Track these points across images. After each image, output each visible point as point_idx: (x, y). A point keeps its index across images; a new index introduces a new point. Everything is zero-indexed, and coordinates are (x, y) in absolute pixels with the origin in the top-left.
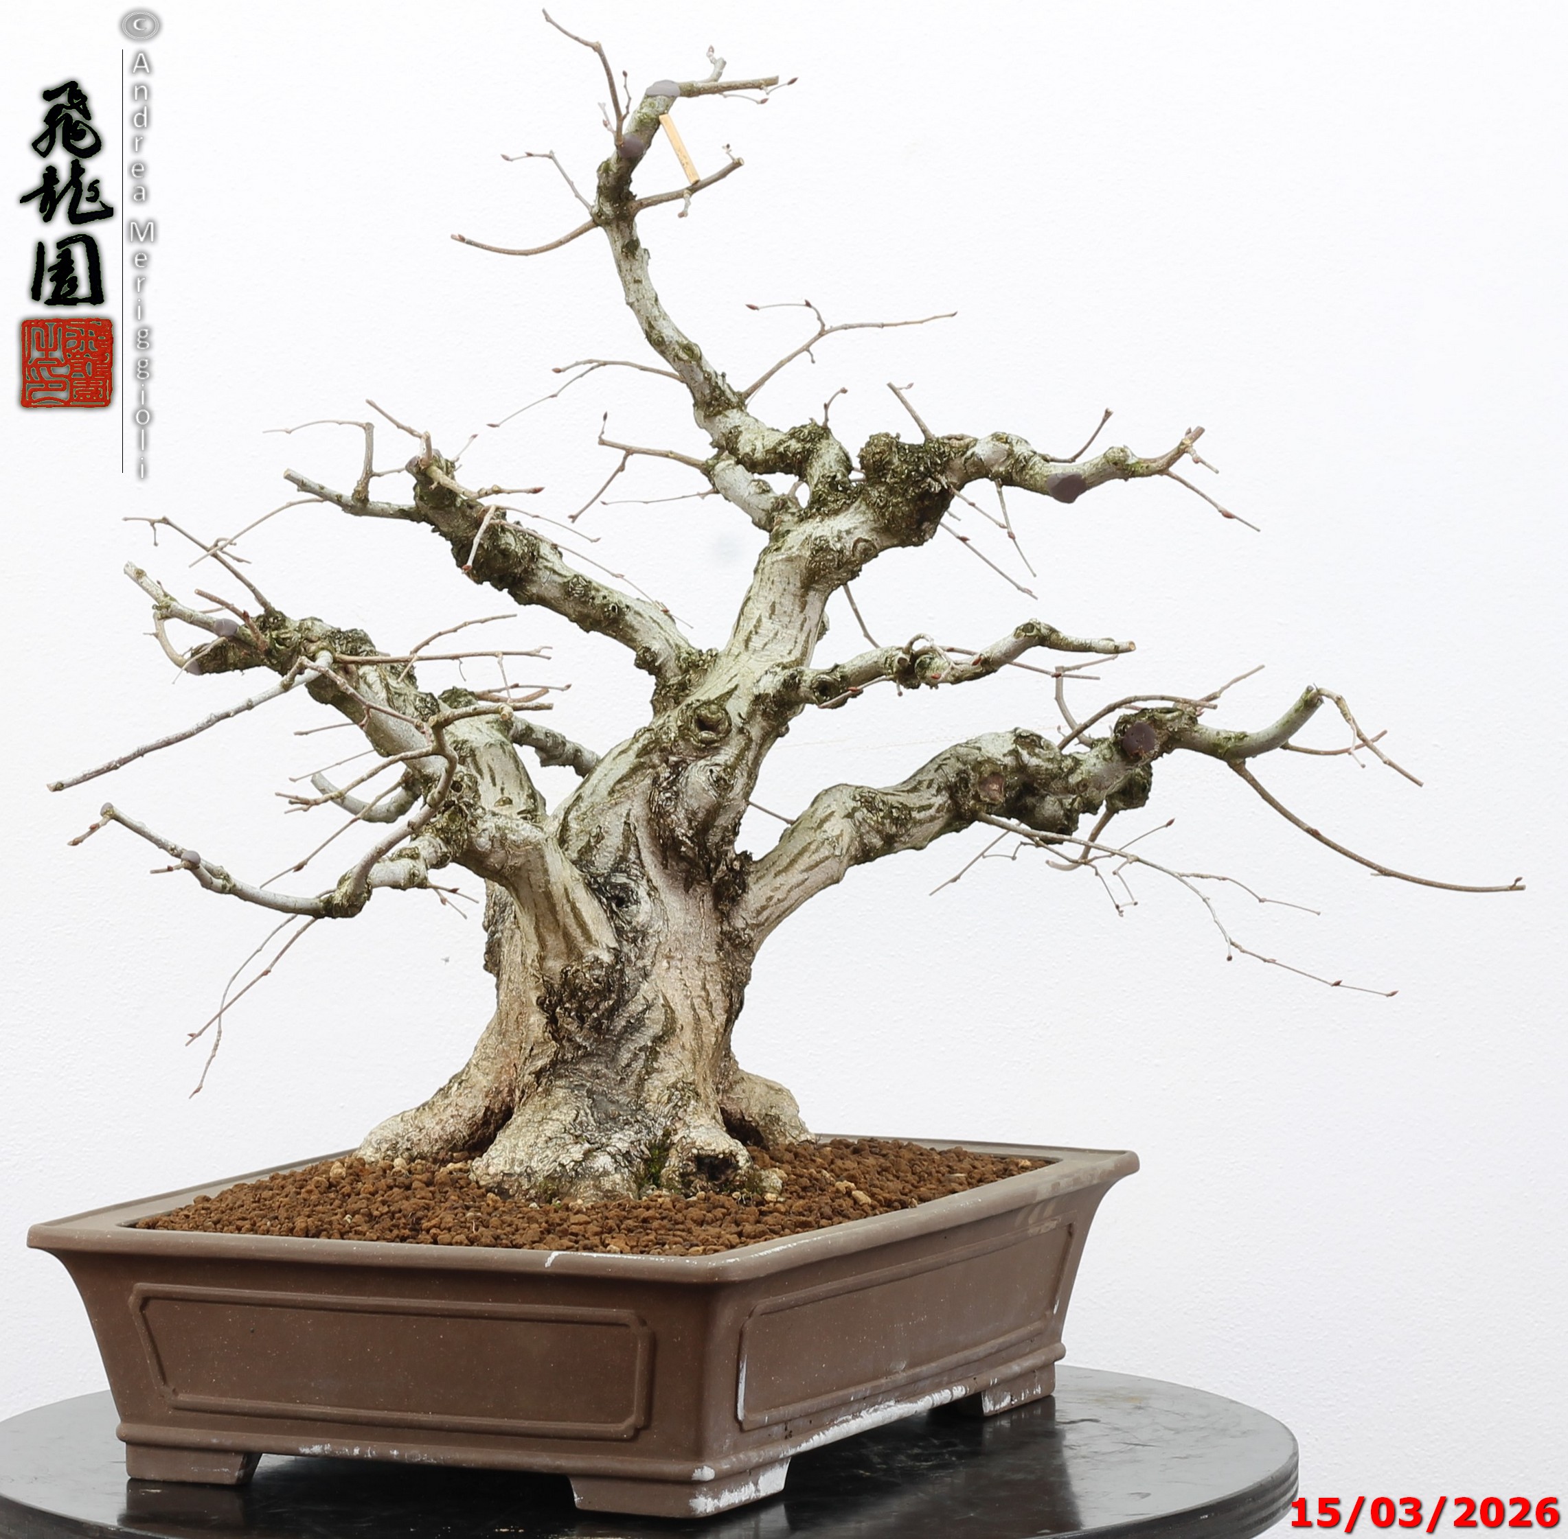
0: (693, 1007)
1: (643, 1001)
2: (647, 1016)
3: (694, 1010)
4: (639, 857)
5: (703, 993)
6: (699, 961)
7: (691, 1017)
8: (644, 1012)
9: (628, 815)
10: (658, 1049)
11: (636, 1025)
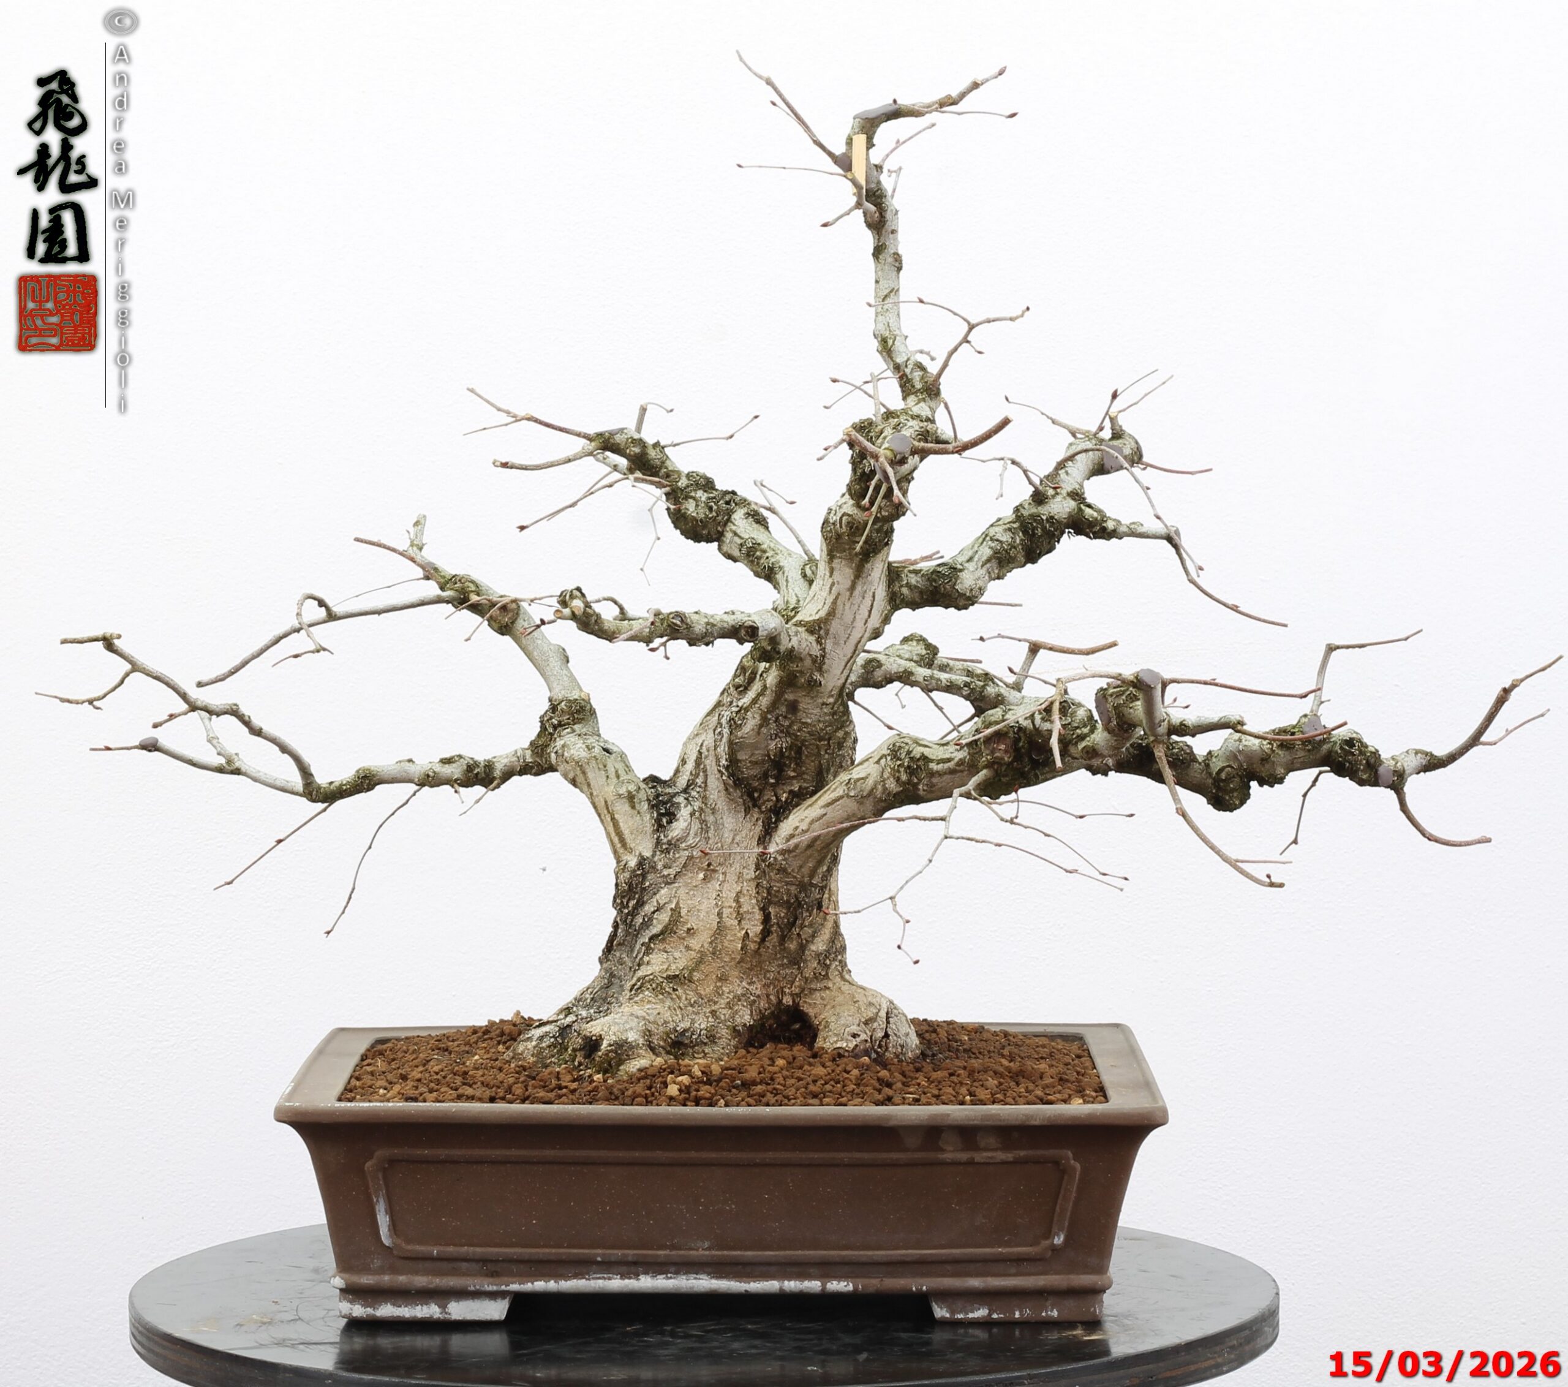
0: (720, 914)
1: (655, 904)
2: (655, 916)
3: (721, 918)
4: (705, 782)
5: (734, 905)
6: (740, 876)
7: (715, 924)
8: (654, 913)
9: (702, 745)
10: (652, 945)
11: (647, 923)
